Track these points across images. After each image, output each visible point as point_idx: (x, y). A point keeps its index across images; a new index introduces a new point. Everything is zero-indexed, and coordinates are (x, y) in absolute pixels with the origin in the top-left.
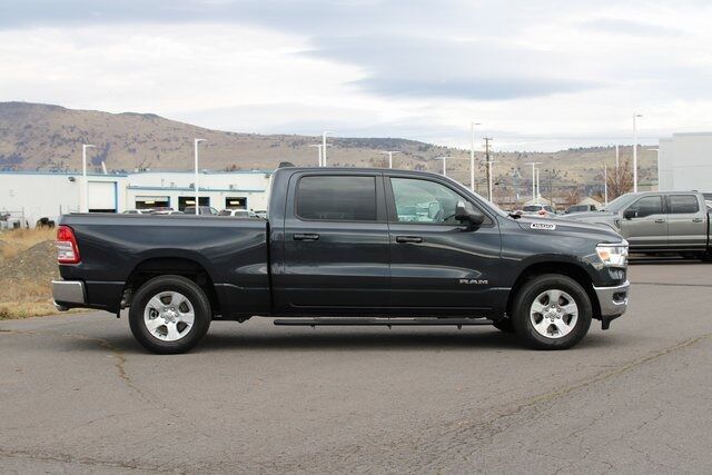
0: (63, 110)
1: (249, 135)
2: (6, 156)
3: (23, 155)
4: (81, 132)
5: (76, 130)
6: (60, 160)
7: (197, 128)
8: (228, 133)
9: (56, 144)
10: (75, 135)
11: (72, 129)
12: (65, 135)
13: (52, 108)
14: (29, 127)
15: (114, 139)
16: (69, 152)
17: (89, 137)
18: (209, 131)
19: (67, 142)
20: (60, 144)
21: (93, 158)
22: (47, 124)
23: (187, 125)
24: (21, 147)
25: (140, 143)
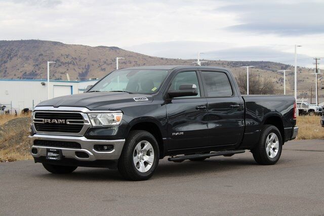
0: (62, 45)
1: (175, 60)
2: (28, 73)
3: (38, 72)
4: (72, 58)
5: (70, 57)
6: (60, 75)
7: (143, 55)
8: (162, 59)
9: (57, 66)
10: (68, 60)
11: (67, 56)
12: (63, 60)
13: (55, 43)
14: (41, 55)
15: (93, 63)
16: (66, 70)
17: (77, 61)
18: (150, 57)
19: (63, 64)
20: (60, 66)
21: (79, 73)
22: (53, 53)
23: (137, 54)
24: (37, 68)
25: (108, 64)
